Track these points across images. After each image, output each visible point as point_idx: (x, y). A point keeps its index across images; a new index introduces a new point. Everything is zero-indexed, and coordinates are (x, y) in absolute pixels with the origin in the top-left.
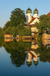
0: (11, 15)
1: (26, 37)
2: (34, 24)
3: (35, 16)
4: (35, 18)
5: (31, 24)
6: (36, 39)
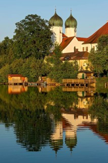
0: (16, 30)
1: (73, 81)
2: (73, 51)
3: (70, 32)
4: (72, 38)
5: (64, 51)
6: (94, 85)
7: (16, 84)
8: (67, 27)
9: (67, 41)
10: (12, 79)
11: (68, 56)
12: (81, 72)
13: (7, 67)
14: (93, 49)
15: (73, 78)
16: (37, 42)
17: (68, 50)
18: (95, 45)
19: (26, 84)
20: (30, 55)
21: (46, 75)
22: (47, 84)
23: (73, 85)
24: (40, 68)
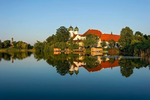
0: (57, 32)
1: (77, 50)
2: (77, 39)
3: (76, 33)
4: (77, 35)
5: (74, 39)
6: (85, 51)
7: (56, 51)
8: (75, 31)
9: (75, 36)
10: (55, 50)
11: (75, 41)
12: (80, 47)
13: (53, 45)
14: (84, 39)
15: (77, 49)
16: (64, 36)
17: (75, 39)
18: (85, 37)
19: (60, 51)
20: (62, 41)
21: (67, 48)
22: (68, 51)
23: (77, 51)
24: (65, 45)
